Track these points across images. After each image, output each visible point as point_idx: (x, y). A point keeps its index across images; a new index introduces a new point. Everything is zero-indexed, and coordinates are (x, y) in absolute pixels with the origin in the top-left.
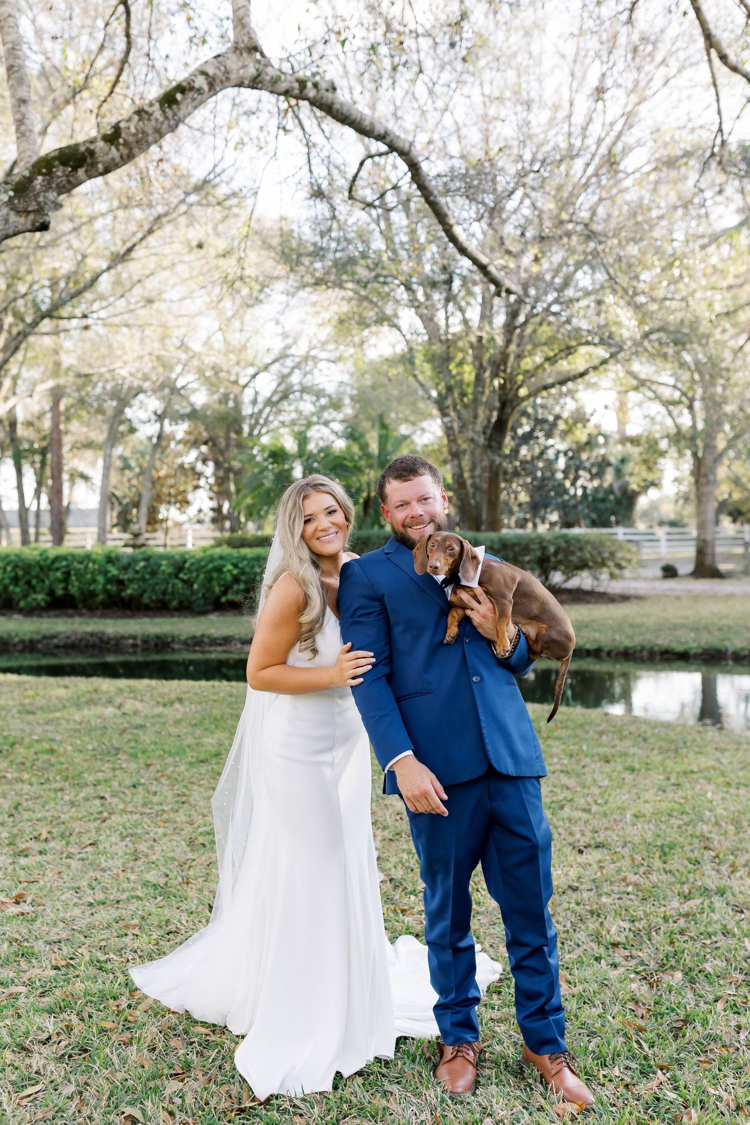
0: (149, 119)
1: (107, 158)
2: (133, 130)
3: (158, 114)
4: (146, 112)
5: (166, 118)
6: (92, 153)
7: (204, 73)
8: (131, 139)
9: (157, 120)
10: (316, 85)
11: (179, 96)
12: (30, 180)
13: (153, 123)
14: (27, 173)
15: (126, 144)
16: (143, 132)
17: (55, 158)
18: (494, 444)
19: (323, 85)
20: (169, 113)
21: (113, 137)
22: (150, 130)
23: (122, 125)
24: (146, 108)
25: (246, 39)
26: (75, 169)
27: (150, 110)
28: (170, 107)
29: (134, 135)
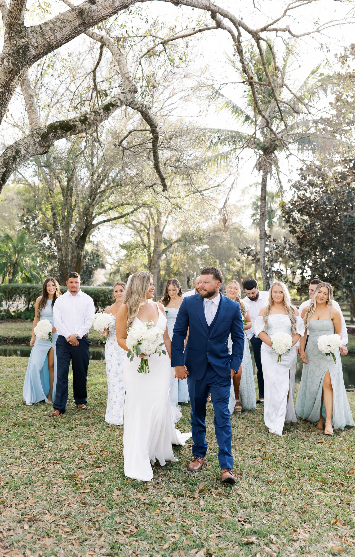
0: (99, 115)
1: (80, 129)
2: (92, 119)
3: (102, 114)
4: (98, 112)
5: (105, 116)
6: (75, 126)
7: (119, 99)
8: (91, 122)
9: (102, 116)
10: (146, 107)
11: (111, 108)
12: (48, 133)
13: (100, 117)
14: (46, 130)
15: (89, 124)
16: (96, 120)
17: (58, 126)
18: (80, 245)
19: (148, 107)
20: (107, 114)
21: (84, 120)
22: (99, 120)
23: (88, 116)
24: (97, 110)
25: (134, 88)
26: (66, 131)
27: (100, 112)
28: (107, 111)
29: (93, 121)
